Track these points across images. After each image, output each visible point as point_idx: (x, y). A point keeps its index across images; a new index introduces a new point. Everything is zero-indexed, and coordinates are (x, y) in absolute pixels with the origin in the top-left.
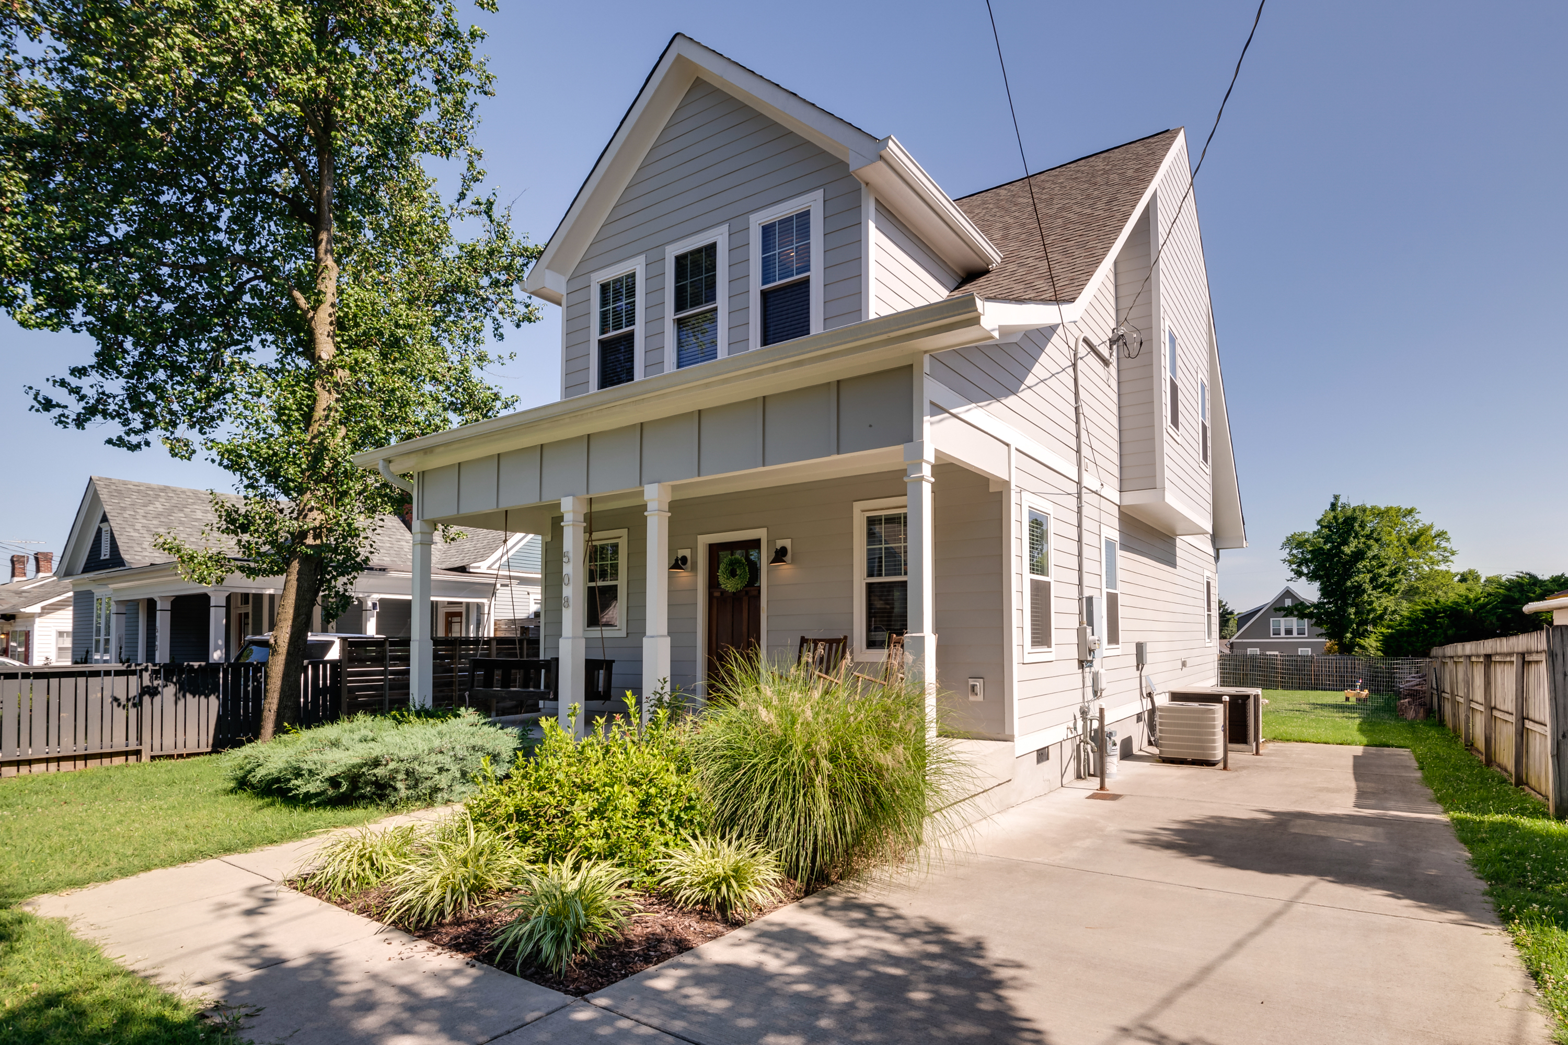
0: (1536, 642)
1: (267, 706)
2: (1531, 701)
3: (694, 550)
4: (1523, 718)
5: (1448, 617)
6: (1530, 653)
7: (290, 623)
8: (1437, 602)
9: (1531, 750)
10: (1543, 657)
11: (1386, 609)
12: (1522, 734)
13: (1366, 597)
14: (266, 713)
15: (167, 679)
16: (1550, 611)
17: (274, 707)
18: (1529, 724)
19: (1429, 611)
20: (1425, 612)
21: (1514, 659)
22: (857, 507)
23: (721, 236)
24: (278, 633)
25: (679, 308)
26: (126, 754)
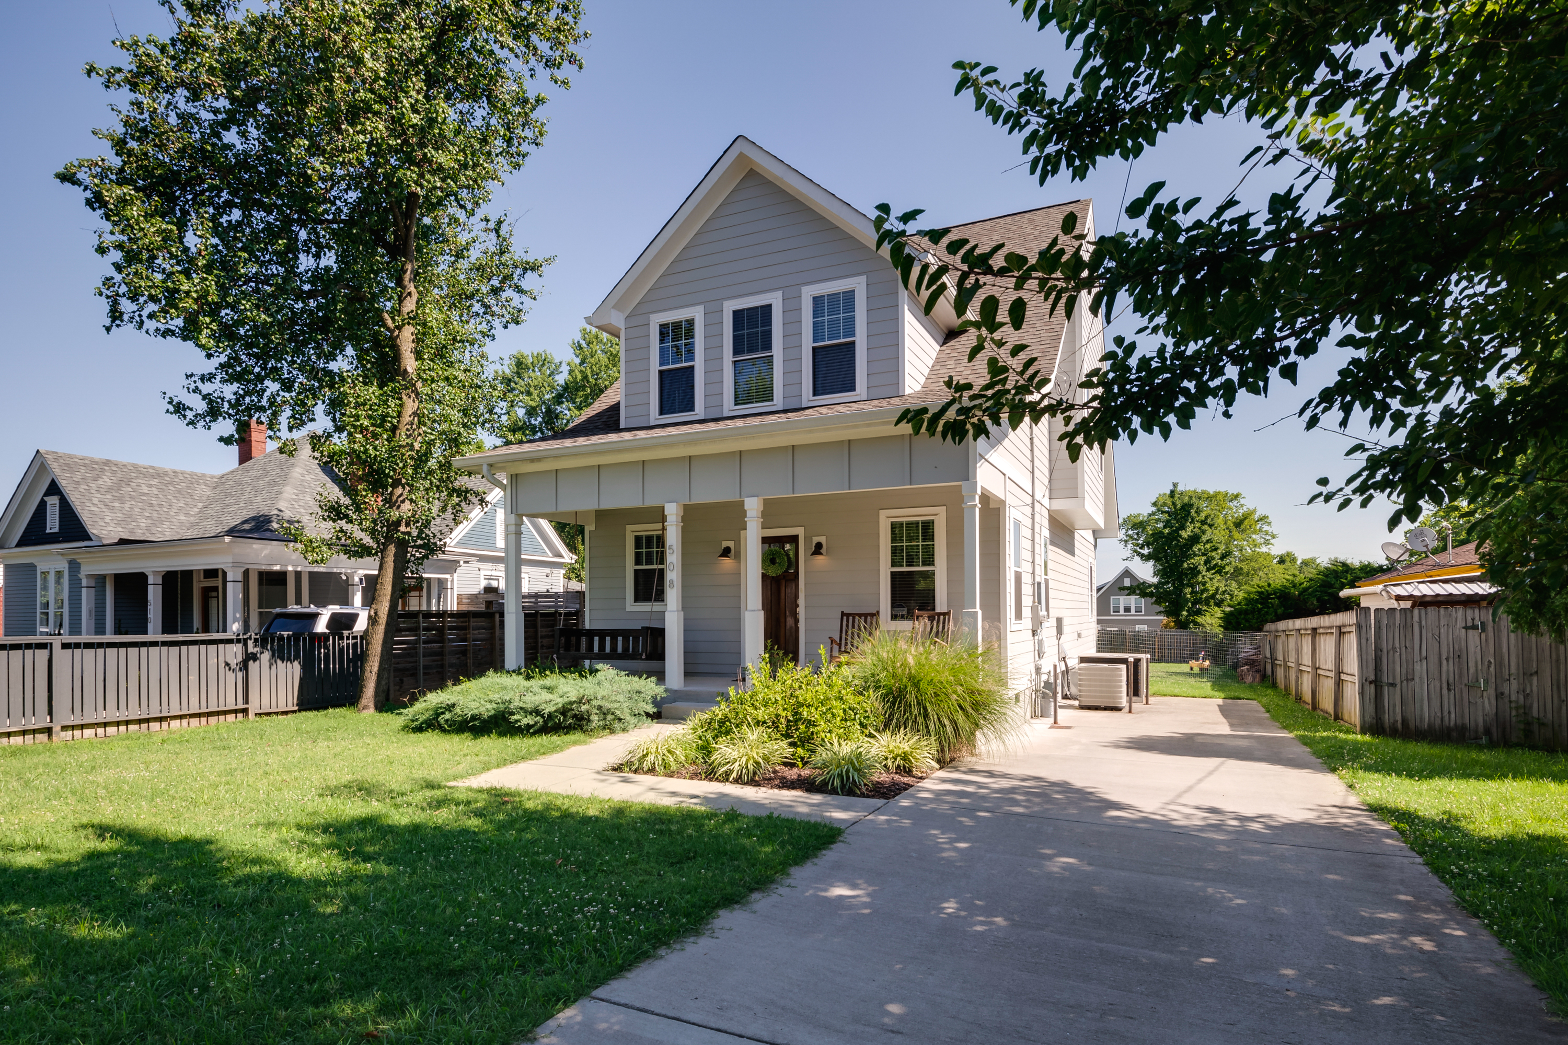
0: (1347, 618)
1: (368, 669)
2: (1345, 661)
3: (738, 541)
4: (1339, 672)
5: (1279, 598)
6: (1345, 626)
7: (388, 598)
8: (1269, 585)
9: (1345, 695)
10: (1353, 629)
11: (1217, 589)
12: (1339, 683)
13: (1200, 578)
14: (367, 674)
15: (264, 646)
16: (1358, 597)
17: (375, 669)
18: (1343, 677)
19: (1262, 593)
20: (1260, 593)
21: (1334, 630)
22: (883, 514)
23: (775, 300)
24: (378, 607)
25: (736, 352)
26: (235, 712)
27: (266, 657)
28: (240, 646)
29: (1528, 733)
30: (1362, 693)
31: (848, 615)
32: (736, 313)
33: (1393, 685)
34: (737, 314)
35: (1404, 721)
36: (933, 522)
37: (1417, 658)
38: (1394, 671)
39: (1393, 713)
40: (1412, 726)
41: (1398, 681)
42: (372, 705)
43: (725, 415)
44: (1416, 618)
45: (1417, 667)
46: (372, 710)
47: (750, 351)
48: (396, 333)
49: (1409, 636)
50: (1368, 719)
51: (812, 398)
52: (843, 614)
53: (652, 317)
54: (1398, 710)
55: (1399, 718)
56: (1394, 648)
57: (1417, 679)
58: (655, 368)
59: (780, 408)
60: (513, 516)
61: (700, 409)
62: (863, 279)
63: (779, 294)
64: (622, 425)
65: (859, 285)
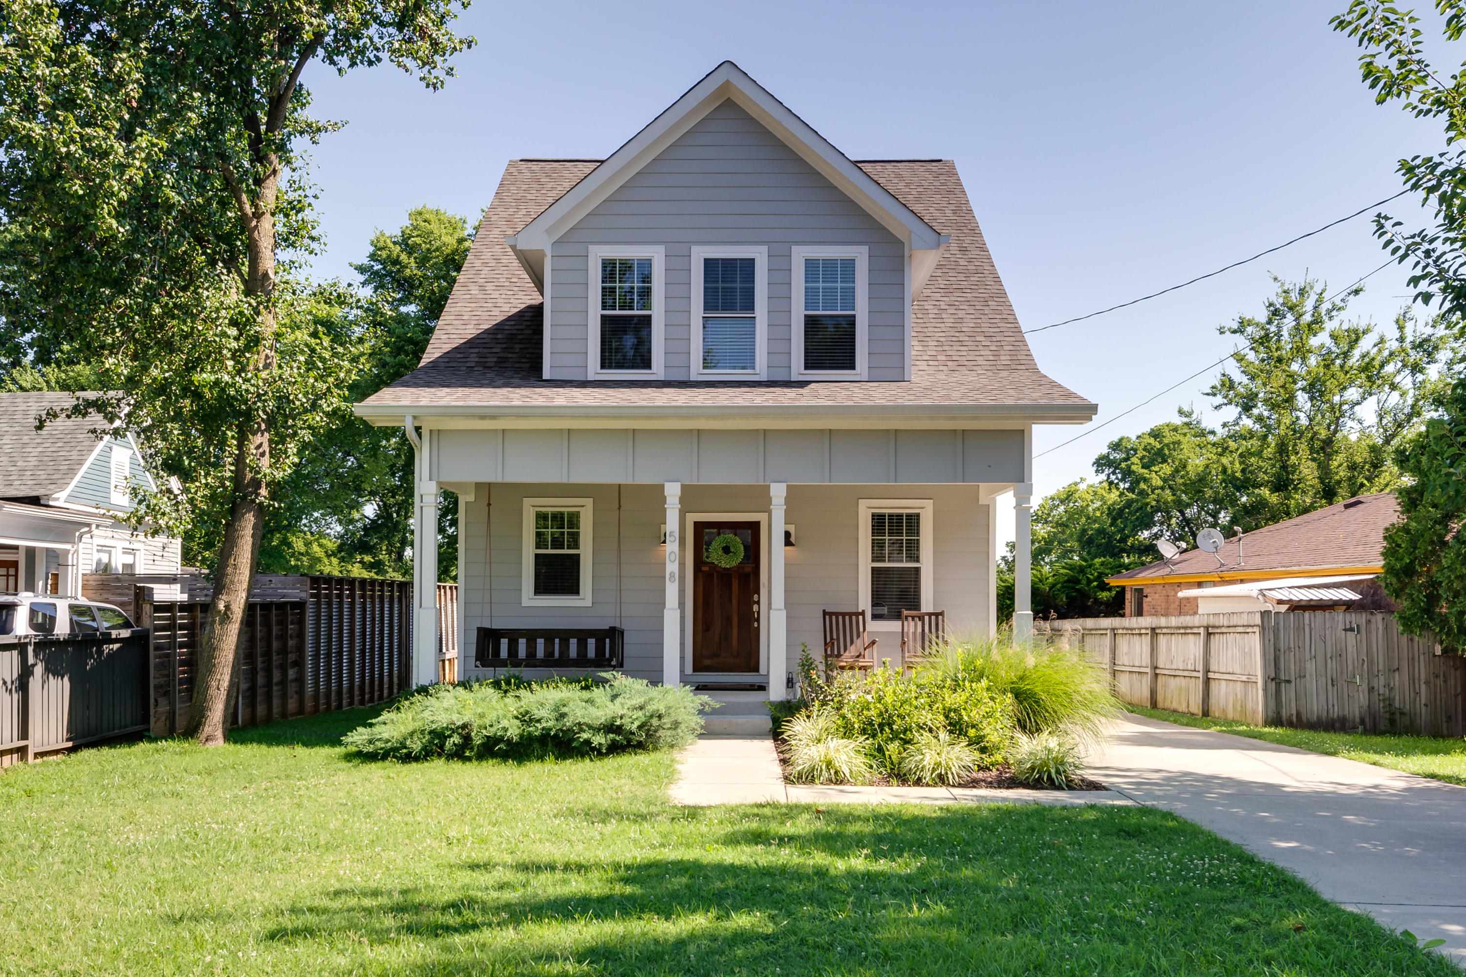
1: (214, 684)
3: (682, 527)
7: (245, 585)
14: (212, 691)
17: (225, 684)
22: (863, 504)
23: (760, 255)
24: (232, 598)
25: (707, 307)
26: (11, 751)
29: (1392, 722)
30: (1265, 690)
31: (831, 614)
32: (707, 261)
33: (1289, 682)
34: (710, 264)
35: (1298, 714)
36: (918, 515)
37: (1308, 657)
38: (1289, 668)
39: (1289, 710)
40: (1304, 719)
41: (1293, 679)
42: (219, 733)
43: (693, 377)
44: (1307, 621)
45: (1308, 665)
46: (220, 742)
47: (725, 309)
49: (1301, 638)
50: (1270, 714)
51: (803, 371)
52: (825, 613)
53: (593, 249)
54: (1293, 704)
55: (1294, 712)
56: (1289, 648)
57: (1308, 676)
58: (595, 312)
59: (764, 377)
60: (434, 483)
61: (658, 369)
62: (865, 249)
63: (764, 249)
64: (546, 374)
65: (860, 255)
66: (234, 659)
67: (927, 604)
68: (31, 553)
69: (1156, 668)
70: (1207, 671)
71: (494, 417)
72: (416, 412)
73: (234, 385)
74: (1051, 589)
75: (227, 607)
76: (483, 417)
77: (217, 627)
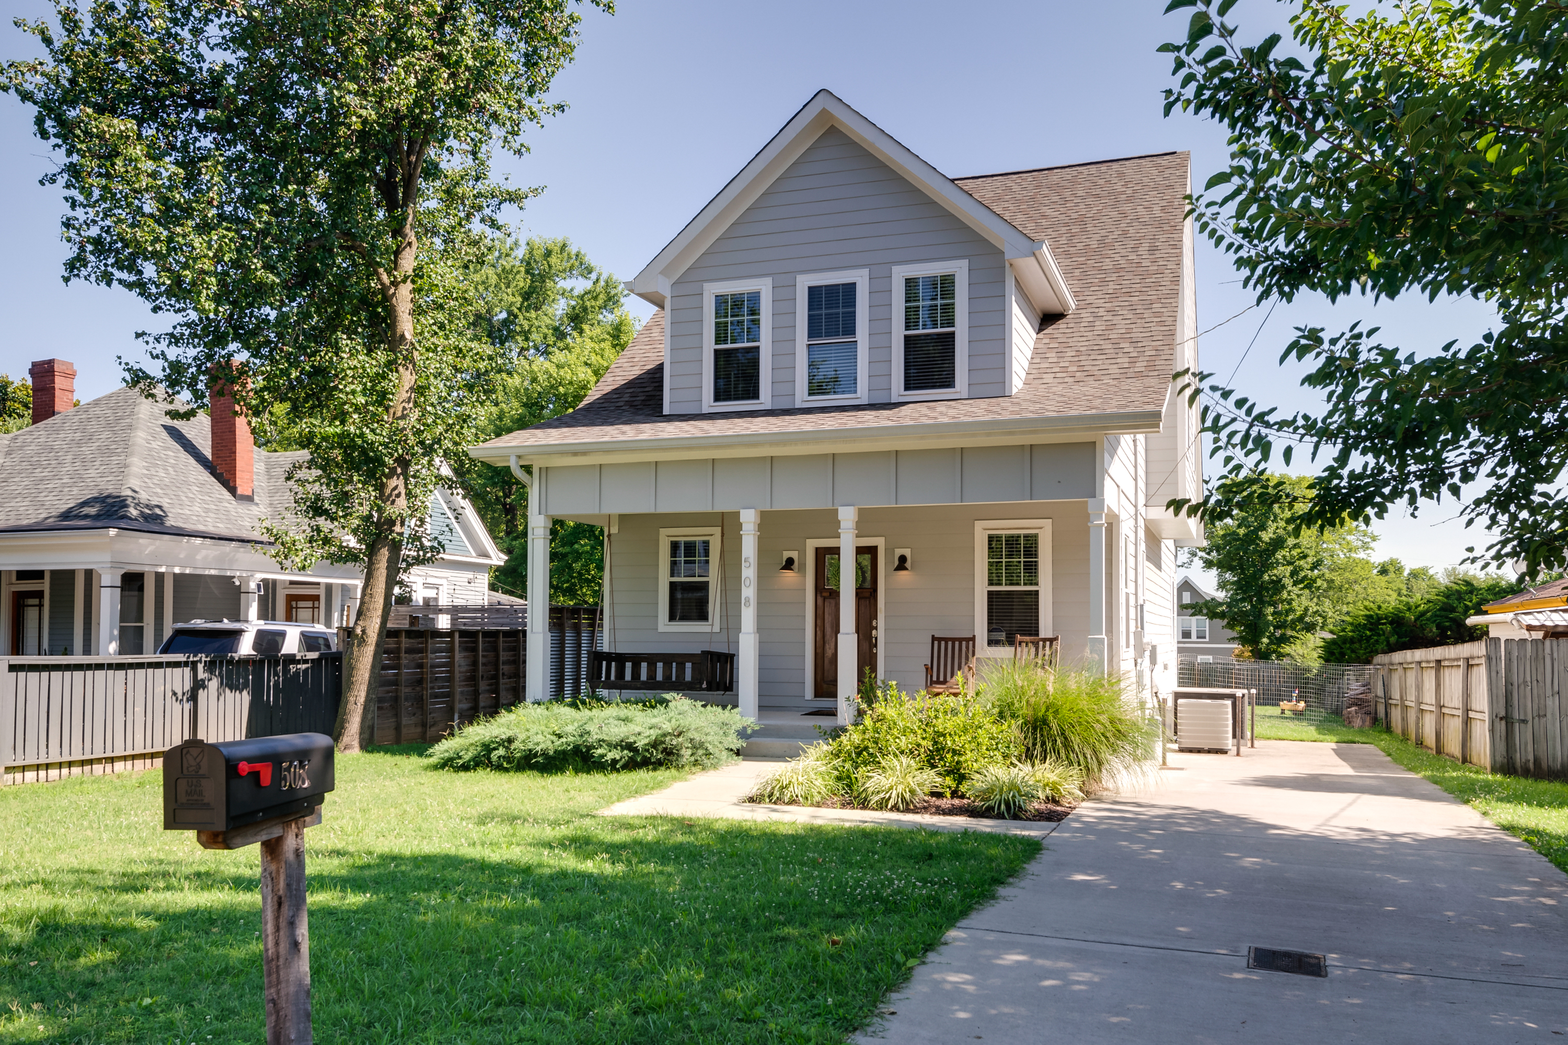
0: (1476, 649)
1: (352, 699)
2: (1474, 698)
3: (803, 553)
5: (1391, 623)
6: (1473, 658)
7: (379, 613)
8: (1379, 608)
10: (1482, 662)
11: (1306, 609)
14: (351, 706)
15: (212, 672)
16: (1487, 625)
17: (362, 699)
18: (1471, 715)
21: (1460, 663)
22: (979, 525)
23: (861, 278)
24: (367, 623)
25: (811, 335)
27: (214, 684)
28: (187, 670)
30: (1492, 730)
31: (940, 640)
32: (811, 289)
33: (1524, 721)
34: (813, 292)
35: (1536, 760)
36: (1036, 536)
37: (1549, 693)
38: (1525, 706)
39: (1525, 754)
40: (1544, 765)
41: (1530, 718)
42: (356, 743)
43: (799, 404)
44: (1548, 650)
45: (1549, 702)
46: (356, 752)
47: (828, 335)
48: (392, 291)
49: (1541, 669)
50: (1499, 759)
51: (902, 392)
52: (934, 638)
53: (706, 286)
54: (1530, 748)
55: (1531, 758)
56: (1525, 682)
57: (1549, 715)
58: (709, 346)
59: (865, 401)
60: (542, 517)
61: (765, 399)
62: (965, 263)
63: (865, 272)
64: (666, 411)
65: (959, 269)
66: (370, 677)
67: (1045, 630)
68: (329, 587)
69: (1441, 707)
70: (1467, 710)
71: (584, 453)
72: (520, 452)
73: (362, 435)
74: (1416, 620)
75: (364, 631)
76: (575, 454)
77: (355, 648)
